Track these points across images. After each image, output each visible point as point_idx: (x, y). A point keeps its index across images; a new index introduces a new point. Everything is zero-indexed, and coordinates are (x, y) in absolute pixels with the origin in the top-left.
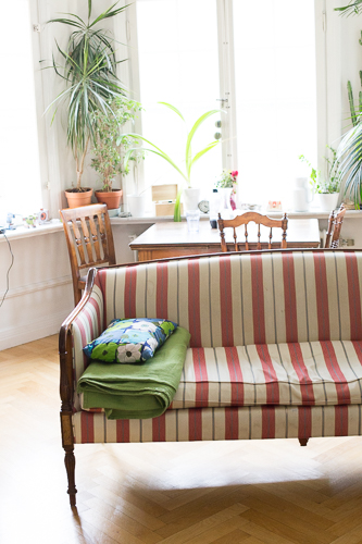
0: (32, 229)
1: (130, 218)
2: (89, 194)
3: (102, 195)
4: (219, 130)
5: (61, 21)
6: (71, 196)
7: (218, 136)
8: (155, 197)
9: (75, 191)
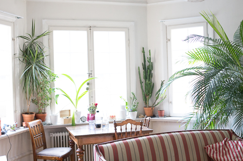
0: (14, 132)
1: (52, 125)
2: (34, 115)
3: (39, 115)
4: (88, 86)
5: (21, 37)
6: (26, 116)
7: (87, 89)
8: (61, 116)
9: (27, 113)
